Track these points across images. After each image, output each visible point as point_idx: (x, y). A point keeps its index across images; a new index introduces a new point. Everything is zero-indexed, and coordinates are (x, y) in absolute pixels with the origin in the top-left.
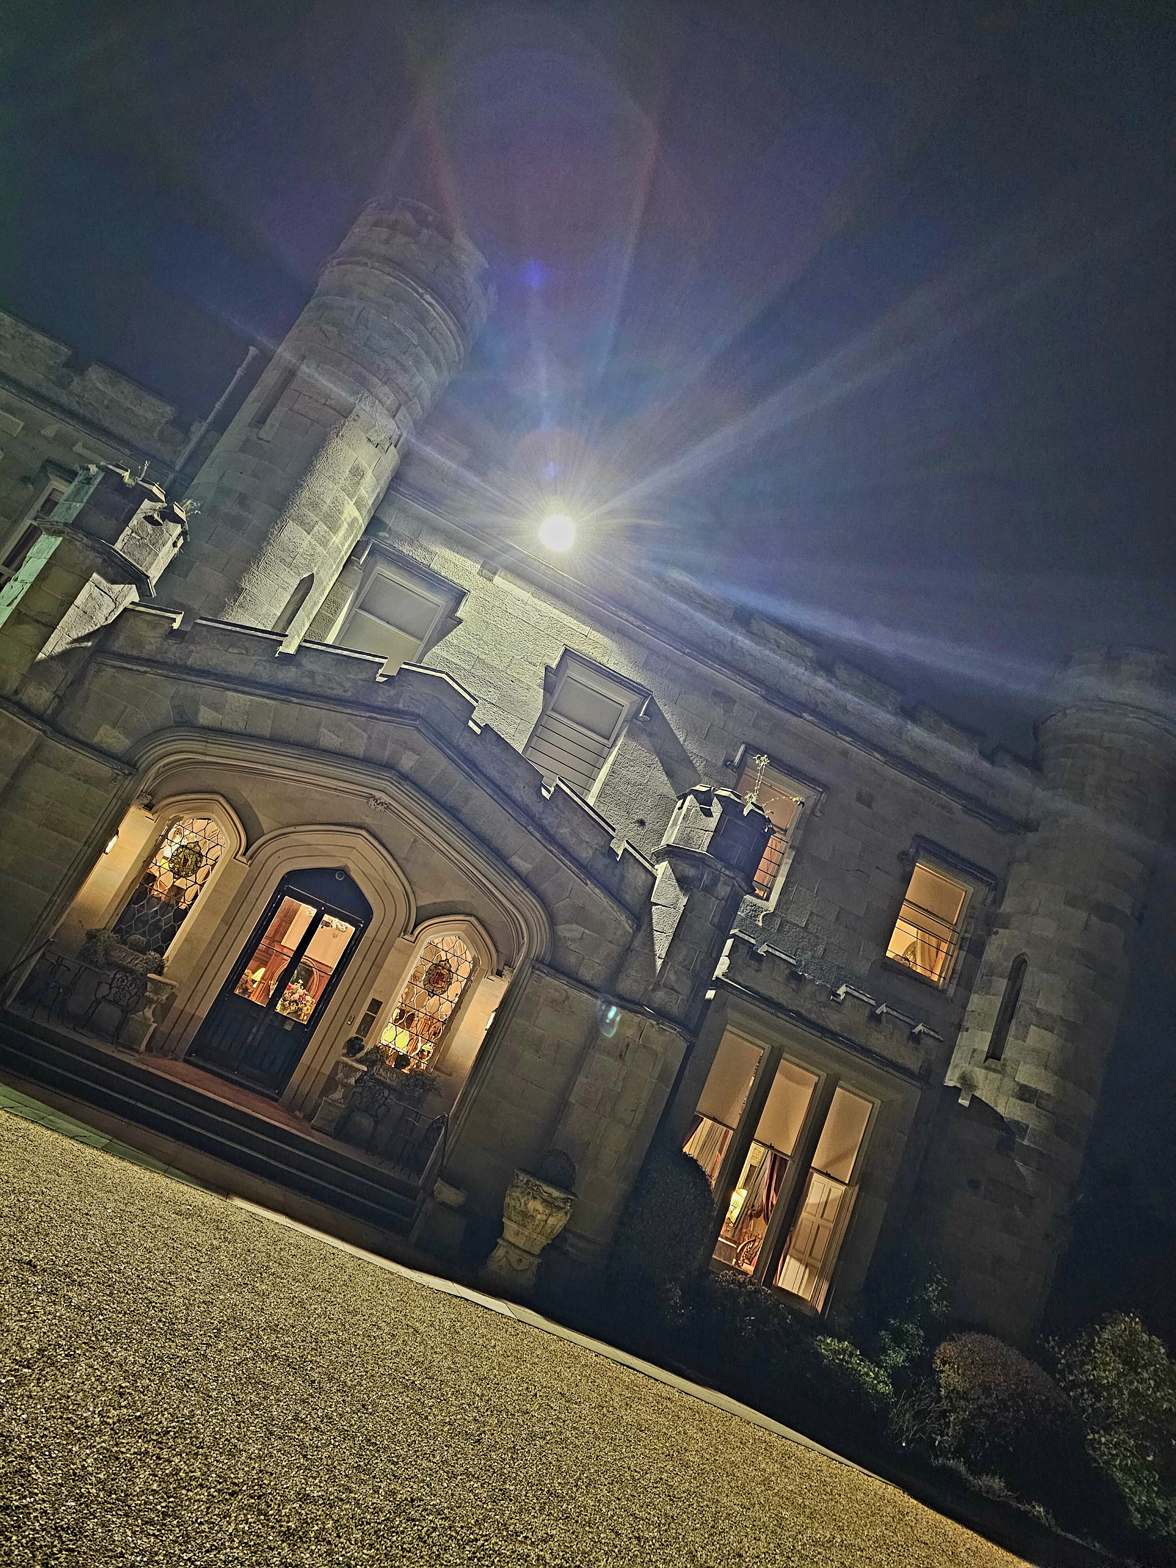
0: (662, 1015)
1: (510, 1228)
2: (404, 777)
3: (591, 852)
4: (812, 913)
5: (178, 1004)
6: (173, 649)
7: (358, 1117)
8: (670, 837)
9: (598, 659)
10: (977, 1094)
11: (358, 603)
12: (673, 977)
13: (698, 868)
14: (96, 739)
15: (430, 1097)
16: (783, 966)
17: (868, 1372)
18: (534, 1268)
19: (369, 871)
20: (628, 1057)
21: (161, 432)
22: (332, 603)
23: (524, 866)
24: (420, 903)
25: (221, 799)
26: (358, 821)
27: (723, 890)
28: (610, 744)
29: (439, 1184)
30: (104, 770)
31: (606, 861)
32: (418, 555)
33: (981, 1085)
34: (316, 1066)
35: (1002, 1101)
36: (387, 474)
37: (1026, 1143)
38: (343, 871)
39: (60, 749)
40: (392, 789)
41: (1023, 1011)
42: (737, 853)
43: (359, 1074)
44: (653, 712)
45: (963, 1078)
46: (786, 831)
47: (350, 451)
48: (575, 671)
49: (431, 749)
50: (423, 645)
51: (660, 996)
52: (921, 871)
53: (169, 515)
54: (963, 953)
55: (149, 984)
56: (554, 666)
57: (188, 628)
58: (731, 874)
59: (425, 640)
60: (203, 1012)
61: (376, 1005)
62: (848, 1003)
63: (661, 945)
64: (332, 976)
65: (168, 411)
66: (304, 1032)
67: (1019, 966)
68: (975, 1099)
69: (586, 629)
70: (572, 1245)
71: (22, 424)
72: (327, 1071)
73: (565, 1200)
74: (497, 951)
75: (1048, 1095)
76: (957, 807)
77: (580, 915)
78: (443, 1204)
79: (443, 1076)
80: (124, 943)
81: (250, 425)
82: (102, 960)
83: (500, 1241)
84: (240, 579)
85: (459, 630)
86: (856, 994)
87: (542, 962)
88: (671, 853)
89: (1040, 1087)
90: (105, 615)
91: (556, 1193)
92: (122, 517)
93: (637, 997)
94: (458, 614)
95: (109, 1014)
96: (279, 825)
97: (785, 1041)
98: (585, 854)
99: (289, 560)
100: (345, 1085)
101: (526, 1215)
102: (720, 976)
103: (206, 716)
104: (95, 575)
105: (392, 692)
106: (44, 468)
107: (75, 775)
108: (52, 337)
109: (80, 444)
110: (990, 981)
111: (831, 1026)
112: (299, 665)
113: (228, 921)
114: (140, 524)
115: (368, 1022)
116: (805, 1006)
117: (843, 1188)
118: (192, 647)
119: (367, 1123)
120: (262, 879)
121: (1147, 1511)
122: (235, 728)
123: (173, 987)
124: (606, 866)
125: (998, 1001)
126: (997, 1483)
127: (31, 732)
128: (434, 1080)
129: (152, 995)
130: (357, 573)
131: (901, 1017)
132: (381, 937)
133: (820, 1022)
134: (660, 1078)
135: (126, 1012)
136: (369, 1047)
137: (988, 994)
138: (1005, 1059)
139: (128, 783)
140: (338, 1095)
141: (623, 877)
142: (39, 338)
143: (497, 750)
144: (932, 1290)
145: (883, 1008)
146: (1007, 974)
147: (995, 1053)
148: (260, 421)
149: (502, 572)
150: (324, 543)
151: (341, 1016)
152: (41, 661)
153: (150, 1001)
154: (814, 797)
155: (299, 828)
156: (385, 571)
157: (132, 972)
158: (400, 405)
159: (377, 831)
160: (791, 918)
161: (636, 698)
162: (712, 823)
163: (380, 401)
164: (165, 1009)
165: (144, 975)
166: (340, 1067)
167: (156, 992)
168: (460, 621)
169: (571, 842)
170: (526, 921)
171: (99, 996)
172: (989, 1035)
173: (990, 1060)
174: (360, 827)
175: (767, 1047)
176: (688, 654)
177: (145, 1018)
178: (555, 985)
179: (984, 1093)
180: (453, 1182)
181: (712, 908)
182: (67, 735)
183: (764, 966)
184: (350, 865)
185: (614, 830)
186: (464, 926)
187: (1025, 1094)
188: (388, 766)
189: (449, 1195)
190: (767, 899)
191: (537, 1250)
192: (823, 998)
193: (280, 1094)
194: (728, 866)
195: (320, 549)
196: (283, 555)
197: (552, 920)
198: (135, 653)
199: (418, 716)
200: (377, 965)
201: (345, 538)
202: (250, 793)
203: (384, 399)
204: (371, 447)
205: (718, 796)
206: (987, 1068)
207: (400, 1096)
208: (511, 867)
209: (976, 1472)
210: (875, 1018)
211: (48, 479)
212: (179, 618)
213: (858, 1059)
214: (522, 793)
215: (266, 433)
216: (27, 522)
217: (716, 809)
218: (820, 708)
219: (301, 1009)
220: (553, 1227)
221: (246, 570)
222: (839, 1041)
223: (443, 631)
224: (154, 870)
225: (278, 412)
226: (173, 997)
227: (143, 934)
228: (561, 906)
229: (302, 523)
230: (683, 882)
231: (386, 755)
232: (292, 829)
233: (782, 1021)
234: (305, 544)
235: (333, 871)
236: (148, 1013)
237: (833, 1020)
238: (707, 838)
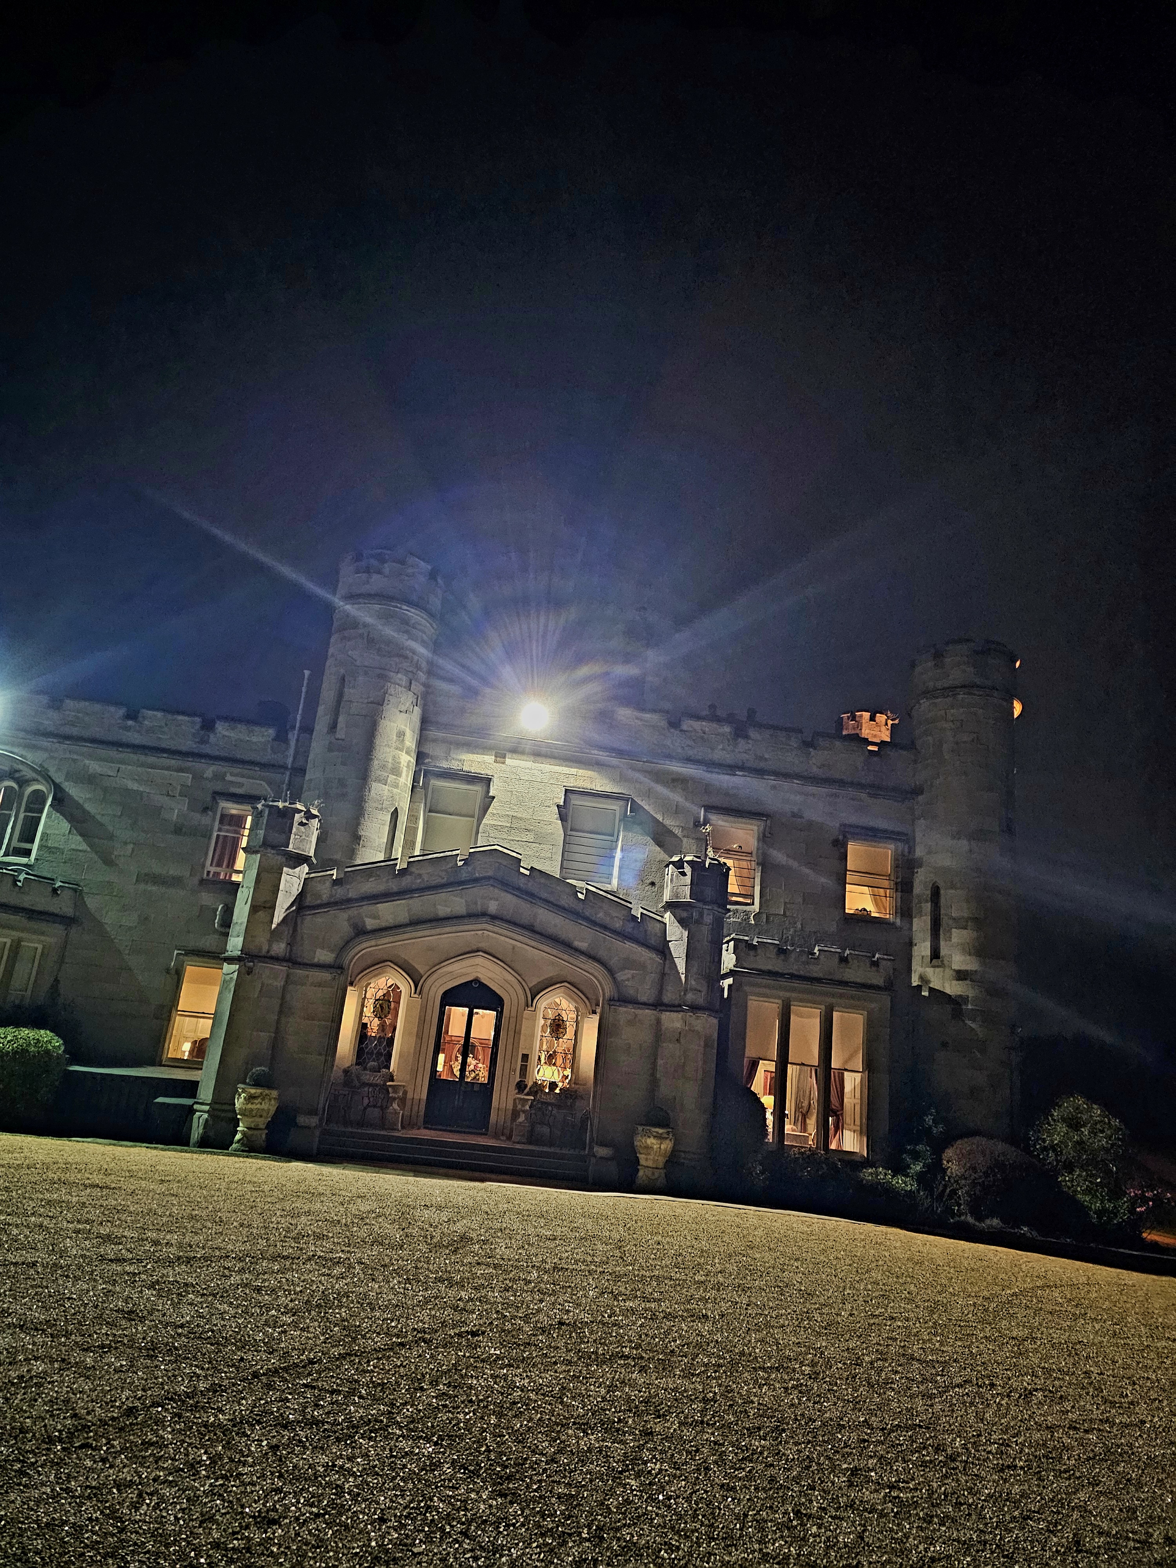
0: (694, 1008)
1: (642, 1157)
2: (494, 918)
3: (621, 923)
4: (785, 903)
5: (410, 1096)
6: (339, 891)
7: (539, 1129)
8: (667, 897)
9: (589, 787)
10: (931, 986)
11: (427, 809)
12: (693, 983)
13: (687, 911)
14: (316, 960)
15: (579, 1104)
16: (771, 947)
17: (899, 1182)
18: (663, 1175)
19: (493, 976)
20: (682, 1040)
21: (272, 748)
22: (413, 817)
23: (583, 945)
24: (531, 985)
25: (390, 963)
26: (474, 947)
27: (708, 919)
28: (614, 839)
29: (596, 1149)
30: (326, 976)
31: (632, 924)
32: (454, 765)
33: (932, 980)
34: (503, 1106)
35: (947, 985)
36: (418, 724)
37: (970, 1007)
38: (477, 980)
39: (300, 972)
40: (490, 927)
41: (945, 920)
42: (709, 892)
43: (530, 1102)
44: (635, 808)
45: (921, 978)
46: (751, 853)
47: (392, 724)
48: (576, 800)
49: (503, 894)
50: (476, 821)
51: (690, 997)
52: (853, 848)
53: (309, 816)
54: (899, 894)
55: (390, 1089)
56: (562, 804)
57: (342, 876)
58: (710, 907)
59: (476, 816)
60: (424, 1096)
61: (525, 1057)
62: (822, 957)
63: (681, 965)
64: (493, 1048)
65: (271, 732)
66: (487, 1089)
67: (936, 893)
68: (931, 990)
69: (574, 771)
70: (684, 1158)
71: (191, 776)
72: (510, 1106)
73: (668, 1133)
74: (587, 998)
75: (976, 971)
76: (863, 796)
77: (629, 963)
78: (601, 1158)
79: (581, 1087)
80: (365, 1069)
81: (328, 733)
82: (358, 1084)
83: (639, 1167)
84: (357, 831)
85: (495, 803)
86: (826, 949)
87: (613, 1000)
88: (670, 906)
89: (968, 967)
90: (296, 889)
91: (661, 1131)
92: (287, 829)
93: (677, 1002)
94: (491, 794)
95: (374, 1113)
96: (428, 968)
97: (788, 994)
98: (618, 925)
99: (380, 807)
100: (524, 1112)
101: (648, 1148)
102: (733, 968)
103: (370, 924)
104: (285, 869)
105: (470, 869)
106: (214, 798)
107: (312, 984)
108: (189, 715)
109: (228, 775)
110: (921, 907)
111: (815, 975)
112: (411, 874)
113: (420, 1036)
114: (298, 829)
115: (524, 1070)
116: (794, 969)
117: (860, 1074)
118: (348, 887)
119: (546, 1130)
120: (430, 1003)
121: (1100, 1213)
122: (387, 924)
123: (404, 1086)
124: (633, 928)
125: (928, 919)
126: (995, 1222)
127: (281, 969)
128: (576, 1091)
129: (394, 1095)
130: (420, 791)
131: (861, 953)
132: (514, 1014)
133: (808, 975)
134: (706, 1045)
135: (383, 1109)
136: (530, 1084)
137: (921, 916)
138: (943, 957)
139: (342, 978)
140: (522, 1118)
141: (646, 931)
142: (180, 717)
143: (543, 881)
144: (929, 1120)
145: (847, 952)
146: (929, 899)
147: (935, 954)
148: (333, 727)
149: (508, 755)
150: (396, 786)
151: (507, 1070)
152: (276, 928)
153: (395, 1099)
154: (762, 824)
155: (442, 965)
156: (435, 783)
157: (377, 1085)
158: (411, 681)
159: (490, 951)
160: (773, 911)
161: (622, 803)
162: (688, 879)
163: (399, 685)
164: (403, 1101)
165: (385, 1084)
166: (517, 1101)
167: (395, 1092)
168: (494, 798)
169: (607, 921)
170: (595, 977)
171: (365, 1105)
172: (928, 944)
173: (934, 961)
174: (478, 951)
175: (780, 1001)
176: (646, 762)
177: (395, 1110)
178: (625, 1012)
179: (936, 984)
180: (602, 1144)
181: (705, 931)
182: (300, 964)
183: (759, 951)
184: (480, 975)
185: (630, 903)
186: (563, 989)
187: (961, 975)
188: (484, 914)
189: (602, 1152)
190: (753, 904)
191: (661, 1165)
192: (804, 958)
193: (487, 1130)
194: (705, 903)
195: (395, 790)
196: (375, 805)
197: (611, 972)
198: (319, 902)
199: (489, 878)
200: (517, 1033)
201: (407, 776)
202: (406, 955)
203: (400, 682)
204: (403, 715)
205: (687, 862)
206: (933, 967)
207: (559, 1107)
208: (576, 950)
209: (980, 1219)
210: (844, 960)
211: (217, 803)
212: (335, 872)
213: (840, 990)
214: (566, 901)
215: (340, 733)
216: (215, 834)
217: (687, 869)
218: (748, 765)
219: (478, 1075)
220: (666, 1150)
221: (358, 824)
222: (823, 983)
223: (485, 809)
224: (365, 1020)
225: (341, 719)
226: (405, 1093)
227: (374, 1060)
228: (613, 962)
229: (380, 781)
230: (682, 922)
231: (479, 908)
232: (438, 967)
233: (783, 983)
234: (386, 793)
235: (471, 981)
236: (395, 1106)
237: (816, 971)
238: (687, 890)
